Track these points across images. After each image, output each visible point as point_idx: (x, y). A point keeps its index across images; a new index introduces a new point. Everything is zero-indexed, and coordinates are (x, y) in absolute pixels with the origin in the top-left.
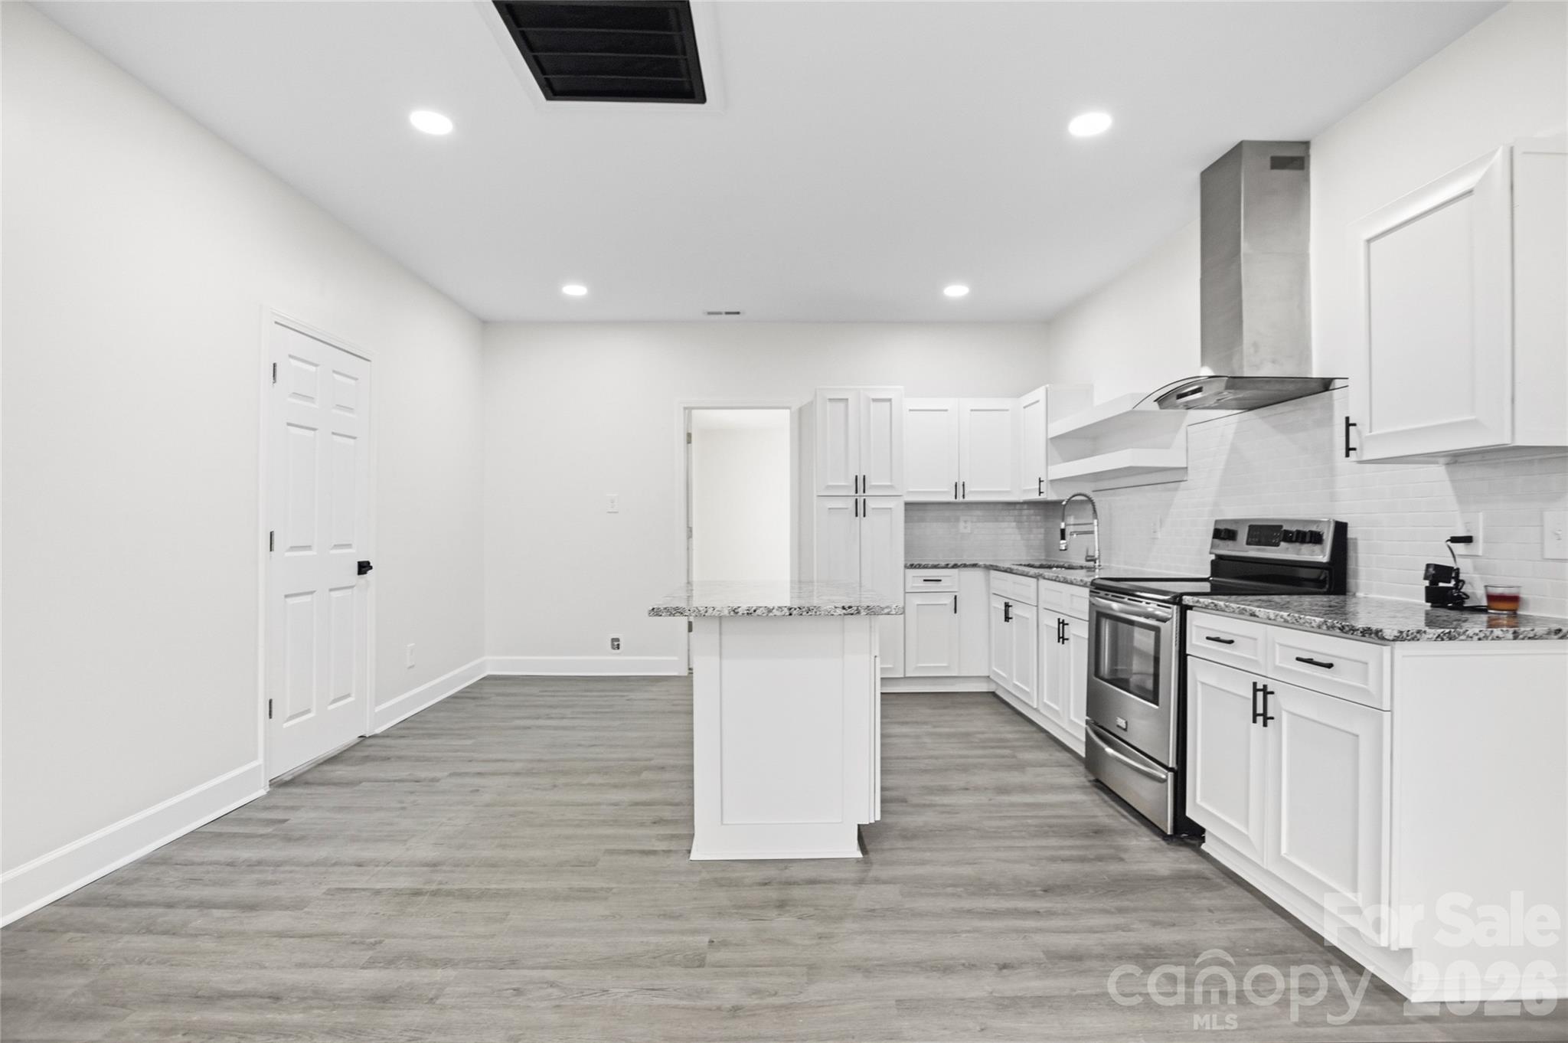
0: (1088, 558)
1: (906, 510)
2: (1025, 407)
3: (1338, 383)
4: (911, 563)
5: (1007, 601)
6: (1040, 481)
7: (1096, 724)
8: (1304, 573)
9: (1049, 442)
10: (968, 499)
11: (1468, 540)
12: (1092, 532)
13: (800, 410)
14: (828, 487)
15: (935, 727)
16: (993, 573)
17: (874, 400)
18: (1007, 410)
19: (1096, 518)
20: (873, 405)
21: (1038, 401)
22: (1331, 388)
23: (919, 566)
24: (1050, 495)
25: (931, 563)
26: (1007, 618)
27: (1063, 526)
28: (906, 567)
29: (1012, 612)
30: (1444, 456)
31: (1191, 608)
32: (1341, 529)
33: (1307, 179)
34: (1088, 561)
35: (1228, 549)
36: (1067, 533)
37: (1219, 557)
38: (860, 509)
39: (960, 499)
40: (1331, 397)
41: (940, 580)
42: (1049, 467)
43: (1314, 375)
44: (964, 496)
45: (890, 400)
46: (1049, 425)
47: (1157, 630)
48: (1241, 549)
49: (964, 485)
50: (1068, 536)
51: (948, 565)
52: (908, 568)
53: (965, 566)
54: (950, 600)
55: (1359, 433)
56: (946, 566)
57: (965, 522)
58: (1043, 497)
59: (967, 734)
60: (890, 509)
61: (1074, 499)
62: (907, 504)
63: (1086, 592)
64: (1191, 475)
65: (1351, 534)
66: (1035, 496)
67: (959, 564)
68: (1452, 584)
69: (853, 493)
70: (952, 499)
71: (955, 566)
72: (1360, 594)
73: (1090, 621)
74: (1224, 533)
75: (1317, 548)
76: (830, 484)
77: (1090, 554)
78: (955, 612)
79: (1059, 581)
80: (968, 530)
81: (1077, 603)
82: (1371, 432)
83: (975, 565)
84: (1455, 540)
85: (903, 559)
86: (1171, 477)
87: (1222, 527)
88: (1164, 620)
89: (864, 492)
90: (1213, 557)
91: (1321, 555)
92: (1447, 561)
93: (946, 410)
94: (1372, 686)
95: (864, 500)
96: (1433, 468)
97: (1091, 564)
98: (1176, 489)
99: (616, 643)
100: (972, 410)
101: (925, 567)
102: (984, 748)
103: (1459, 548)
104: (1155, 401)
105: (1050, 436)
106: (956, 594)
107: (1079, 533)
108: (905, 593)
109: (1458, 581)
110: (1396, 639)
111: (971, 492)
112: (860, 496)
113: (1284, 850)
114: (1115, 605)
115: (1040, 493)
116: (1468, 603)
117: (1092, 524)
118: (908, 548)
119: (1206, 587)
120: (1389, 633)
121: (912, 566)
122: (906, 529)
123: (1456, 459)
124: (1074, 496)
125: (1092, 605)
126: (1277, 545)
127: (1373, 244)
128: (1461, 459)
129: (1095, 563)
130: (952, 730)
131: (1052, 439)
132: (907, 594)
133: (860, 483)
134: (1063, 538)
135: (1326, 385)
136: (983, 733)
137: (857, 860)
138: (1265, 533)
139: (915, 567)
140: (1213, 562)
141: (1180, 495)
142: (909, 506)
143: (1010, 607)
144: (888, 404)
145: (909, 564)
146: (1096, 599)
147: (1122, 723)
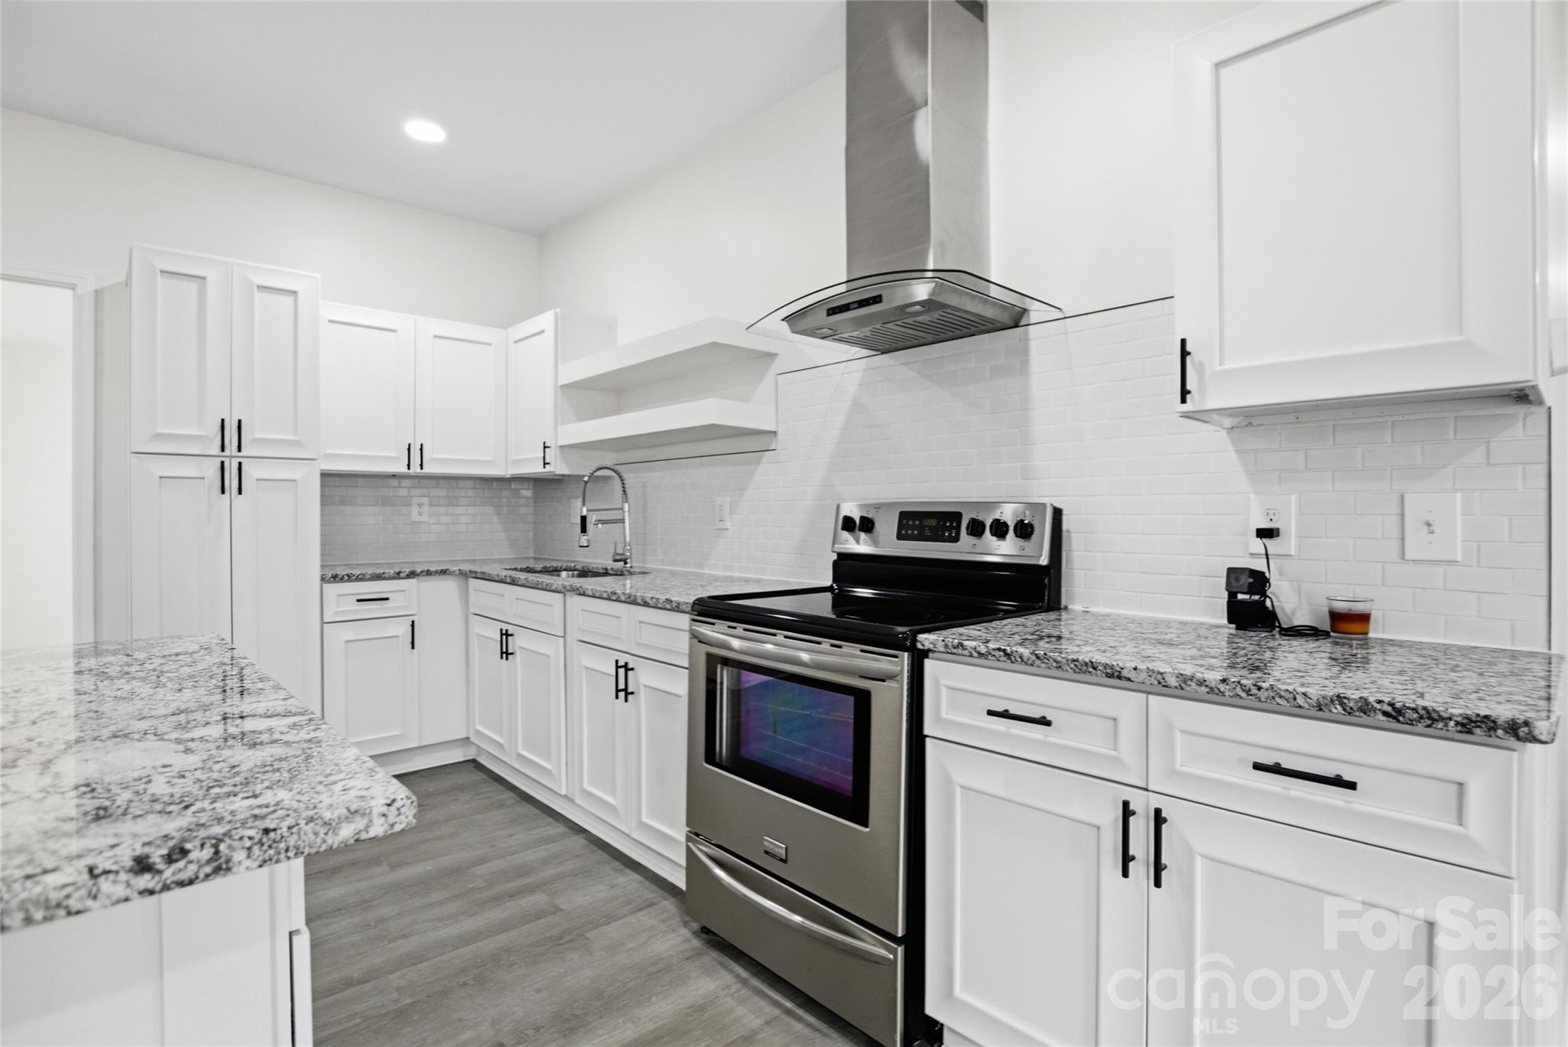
0: (617, 557)
1: (323, 484)
2: (516, 342)
4: (334, 573)
5: (505, 627)
6: (545, 447)
9: (561, 393)
10: (427, 470)
12: (623, 521)
13: (98, 294)
15: (394, 867)
16: (473, 582)
17: (262, 288)
18: (490, 344)
19: (627, 502)
21: (542, 332)
22: (1022, 323)
23: (350, 578)
25: (370, 571)
27: (584, 513)
28: (324, 579)
29: (516, 643)
30: (1230, 416)
34: (615, 561)
35: (860, 545)
36: (592, 519)
37: (842, 557)
38: (229, 480)
39: (415, 469)
40: (1027, 333)
41: (387, 599)
42: (560, 427)
44: (421, 465)
46: (560, 367)
48: (885, 543)
49: (421, 449)
50: (590, 527)
51: (399, 573)
52: (328, 582)
53: (429, 573)
54: (402, 629)
56: (398, 576)
57: (420, 505)
58: (549, 470)
59: (456, 872)
60: (295, 481)
61: (598, 473)
62: (325, 475)
63: (679, 620)
64: (779, 443)
66: (537, 469)
67: (419, 570)
69: (214, 450)
70: (402, 469)
71: (412, 575)
73: (692, 672)
74: (854, 525)
75: (1028, 543)
76: (165, 432)
77: (620, 551)
78: (413, 648)
79: (618, 600)
81: (661, 642)
82: (1220, 365)
83: (443, 572)
85: (318, 566)
86: (753, 445)
89: (239, 450)
90: (835, 557)
93: (395, 331)
95: (240, 464)
98: (758, 462)
100: (435, 336)
101: (360, 578)
102: (498, 900)
104: (783, 320)
105: (563, 381)
106: (412, 618)
107: (604, 522)
108: (323, 623)
111: (433, 460)
112: (231, 457)
115: (545, 464)
117: (622, 509)
121: (335, 578)
122: (322, 515)
124: (597, 470)
125: (695, 638)
126: (951, 538)
128: (1255, 421)
129: (626, 563)
130: (429, 866)
131: (562, 386)
132: (325, 625)
133: (231, 435)
134: (584, 530)
135: (1016, 319)
136: (483, 860)
139: (342, 580)
140: (835, 563)
141: (766, 470)
142: (328, 478)
143: (505, 634)
144: (290, 300)
145: (329, 574)
146: (705, 630)
147: (779, 848)
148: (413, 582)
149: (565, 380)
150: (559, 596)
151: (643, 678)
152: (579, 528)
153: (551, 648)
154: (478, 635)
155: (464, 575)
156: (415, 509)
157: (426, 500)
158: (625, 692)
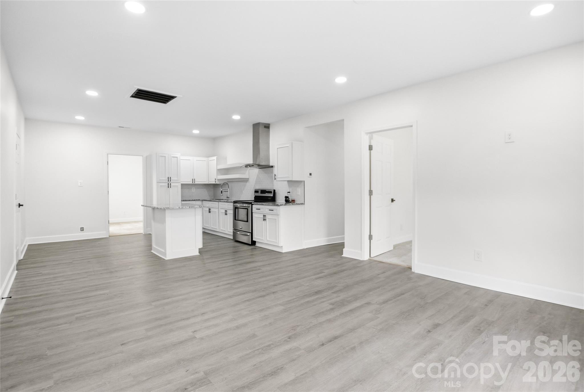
1: (181, 186)
2: (210, 161)
3: (274, 167)
6: (215, 179)
7: (234, 229)
8: (269, 198)
9: (218, 171)
10: (196, 183)
11: (289, 192)
12: (228, 191)
13: (146, 157)
14: (160, 180)
17: (173, 157)
18: (206, 161)
19: (229, 188)
20: (172, 158)
21: (214, 159)
23: (185, 201)
24: (217, 183)
26: (210, 212)
27: (222, 190)
28: (182, 201)
29: (211, 210)
31: (253, 204)
32: (274, 191)
33: (269, 130)
35: (257, 194)
36: (223, 191)
37: (255, 196)
38: (169, 186)
40: (273, 169)
42: (218, 176)
43: (270, 165)
44: (194, 182)
45: (177, 157)
46: (217, 166)
47: (247, 209)
48: (259, 194)
49: (195, 180)
50: (223, 192)
55: (276, 177)
57: (193, 189)
58: (216, 183)
60: (177, 186)
62: (181, 184)
63: (232, 204)
64: (250, 180)
65: (276, 192)
66: (214, 183)
67: (195, 199)
68: (288, 199)
69: (167, 181)
70: (192, 183)
71: (194, 200)
72: (277, 201)
73: (233, 210)
74: (256, 192)
75: (271, 194)
76: (161, 179)
77: (228, 196)
79: (226, 202)
80: (194, 191)
81: (230, 207)
82: (278, 176)
83: (199, 200)
84: (288, 192)
85: (181, 199)
86: (246, 180)
87: (256, 190)
88: (249, 207)
90: (254, 196)
91: (272, 195)
92: (287, 196)
93: (190, 160)
94: (277, 212)
95: (171, 183)
96: (286, 182)
97: (228, 199)
98: (247, 182)
99: (82, 229)
100: (197, 160)
101: (187, 201)
103: (289, 193)
107: (225, 192)
109: (289, 198)
110: (280, 205)
112: (169, 182)
113: (268, 239)
114: (238, 205)
115: (215, 182)
116: (290, 201)
118: (182, 196)
119: (254, 201)
120: (279, 205)
121: (183, 201)
122: (181, 190)
123: (288, 181)
124: (224, 183)
125: (234, 206)
126: (265, 193)
127: (278, 149)
131: (218, 169)
133: (169, 179)
134: (222, 193)
135: (272, 167)
137: (199, 255)
138: (263, 192)
140: (254, 197)
141: (248, 184)
142: (182, 185)
143: (210, 209)
144: (176, 158)
145: (182, 200)
146: (235, 205)
147: (241, 227)
148: (194, 201)
149: (218, 168)
150: (218, 202)
151: (228, 212)
152: (221, 193)
153: (217, 210)
154: (205, 210)
155: (202, 200)
156: (192, 189)
157: (194, 188)
158: (226, 214)
